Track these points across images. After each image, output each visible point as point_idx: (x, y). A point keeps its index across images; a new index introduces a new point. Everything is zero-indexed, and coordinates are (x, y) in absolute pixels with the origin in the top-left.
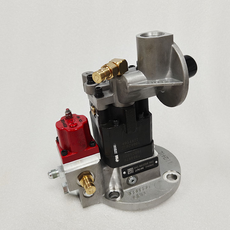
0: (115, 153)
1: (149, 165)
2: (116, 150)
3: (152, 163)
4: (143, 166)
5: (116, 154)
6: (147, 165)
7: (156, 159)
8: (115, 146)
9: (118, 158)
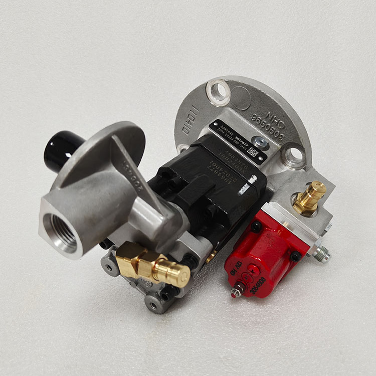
0: (249, 186)
1: (227, 132)
2: (243, 187)
3: (222, 130)
4: (235, 139)
5: (249, 184)
6: (228, 134)
7: (212, 126)
8: (242, 192)
9: (251, 178)
